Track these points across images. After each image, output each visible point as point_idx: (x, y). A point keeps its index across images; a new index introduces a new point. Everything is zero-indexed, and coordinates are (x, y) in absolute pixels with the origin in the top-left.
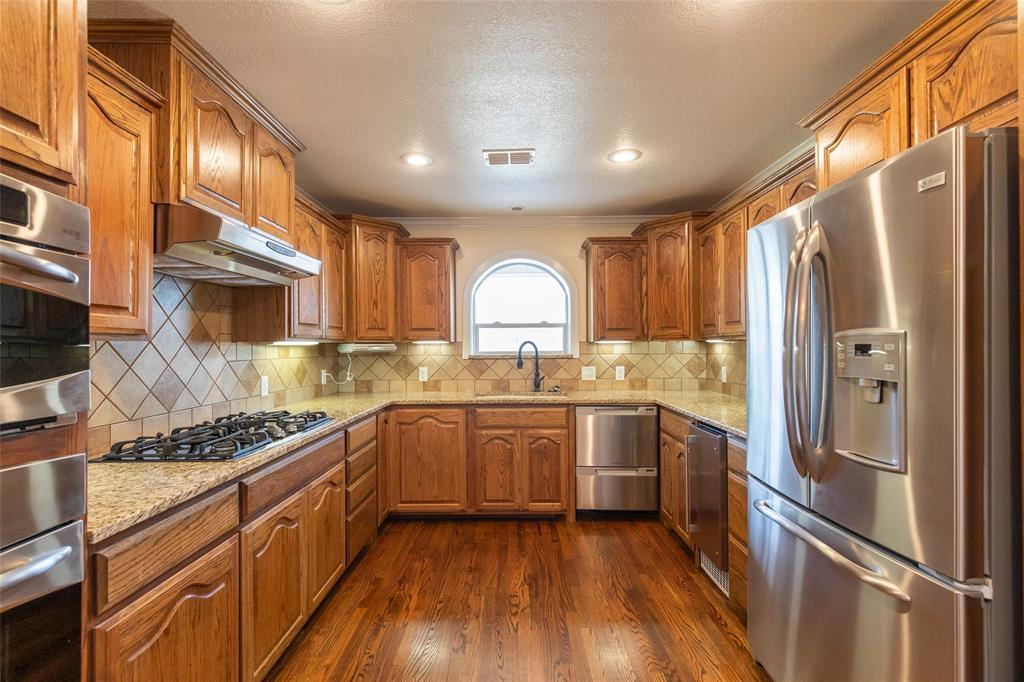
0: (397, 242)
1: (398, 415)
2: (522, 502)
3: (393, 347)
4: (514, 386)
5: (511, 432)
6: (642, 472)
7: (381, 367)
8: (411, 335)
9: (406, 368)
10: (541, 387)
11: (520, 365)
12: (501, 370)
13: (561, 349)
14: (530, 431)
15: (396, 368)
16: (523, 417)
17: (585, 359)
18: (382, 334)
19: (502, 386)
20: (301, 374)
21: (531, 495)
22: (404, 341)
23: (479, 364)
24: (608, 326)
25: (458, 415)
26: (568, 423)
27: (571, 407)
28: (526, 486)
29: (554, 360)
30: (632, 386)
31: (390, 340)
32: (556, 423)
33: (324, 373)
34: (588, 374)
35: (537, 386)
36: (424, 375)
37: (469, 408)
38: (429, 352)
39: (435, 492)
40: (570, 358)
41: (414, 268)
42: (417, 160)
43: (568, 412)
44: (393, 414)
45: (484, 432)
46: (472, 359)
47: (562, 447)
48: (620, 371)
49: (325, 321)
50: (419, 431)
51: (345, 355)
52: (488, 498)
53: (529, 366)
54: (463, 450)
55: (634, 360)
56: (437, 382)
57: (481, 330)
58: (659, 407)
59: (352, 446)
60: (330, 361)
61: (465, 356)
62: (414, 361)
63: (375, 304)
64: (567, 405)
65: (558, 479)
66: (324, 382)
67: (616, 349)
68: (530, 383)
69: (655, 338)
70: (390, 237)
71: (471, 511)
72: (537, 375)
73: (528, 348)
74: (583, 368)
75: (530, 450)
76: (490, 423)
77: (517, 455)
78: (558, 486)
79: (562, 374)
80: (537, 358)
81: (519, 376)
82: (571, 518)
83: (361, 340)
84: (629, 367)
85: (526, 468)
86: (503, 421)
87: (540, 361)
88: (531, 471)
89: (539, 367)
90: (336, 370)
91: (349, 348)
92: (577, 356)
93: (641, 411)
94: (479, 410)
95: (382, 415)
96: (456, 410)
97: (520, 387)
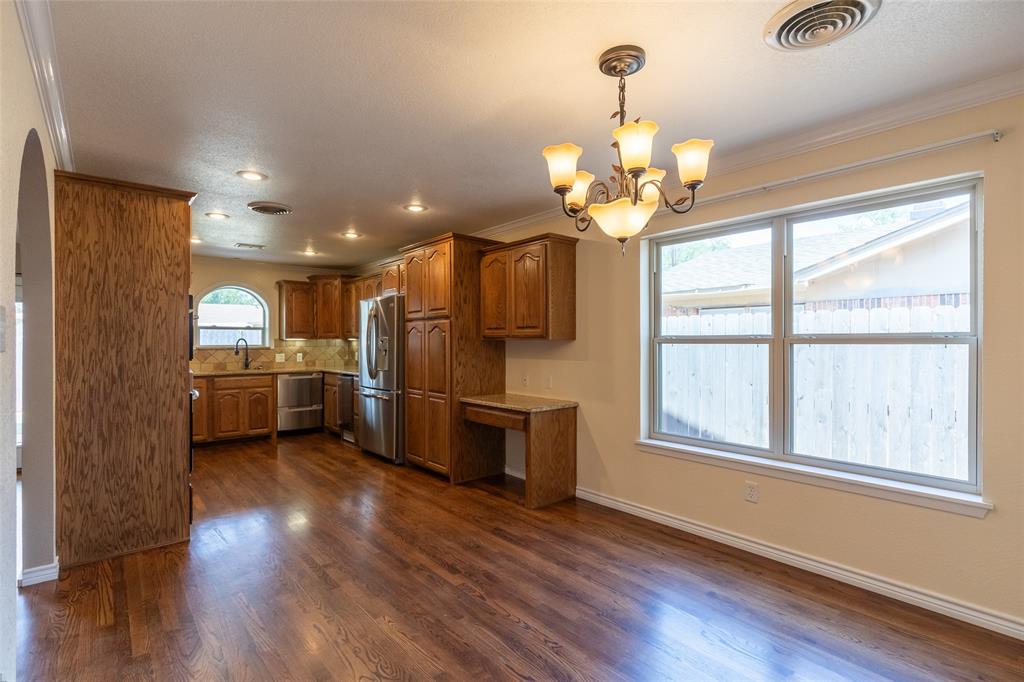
2: (245, 430)
4: (229, 368)
5: (237, 391)
6: (314, 407)
10: (249, 367)
11: (237, 353)
12: (220, 356)
13: (260, 343)
14: (250, 390)
16: (244, 381)
17: (278, 349)
19: (220, 366)
21: (250, 426)
23: (205, 353)
24: (294, 330)
25: (201, 383)
26: (272, 384)
27: (275, 376)
28: (247, 421)
29: (257, 350)
30: (307, 364)
32: (263, 384)
34: (280, 358)
35: (247, 366)
37: (210, 378)
40: (268, 349)
43: (273, 379)
45: (219, 392)
47: (269, 397)
48: (300, 356)
52: (222, 430)
53: (241, 353)
54: (206, 403)
55: (308, 350)
57: (202, 330)
58: (324, 373)
64: (270, 374)
65: (267, 415)
67: (298, 343)
68: (241, 364)
69: (321, 338)
72: (247, 359)
73: (242, 343)
74: (277, 355)
75: (250, 401)
76: (223, 386)
77: (241, 405)
78: (266, 419)
79: (263, 359)
80: (247, 349)
82: (275, 435)
84: (305, 354)
85: (247, 411)
86: (233, 385)
87: (249, 351)
88: (250, 412)
89: (247, 354)
92: (273, 347)
93: (314, 375)
94: (216, 379)
96: (200, 380)
97: (234, 366)
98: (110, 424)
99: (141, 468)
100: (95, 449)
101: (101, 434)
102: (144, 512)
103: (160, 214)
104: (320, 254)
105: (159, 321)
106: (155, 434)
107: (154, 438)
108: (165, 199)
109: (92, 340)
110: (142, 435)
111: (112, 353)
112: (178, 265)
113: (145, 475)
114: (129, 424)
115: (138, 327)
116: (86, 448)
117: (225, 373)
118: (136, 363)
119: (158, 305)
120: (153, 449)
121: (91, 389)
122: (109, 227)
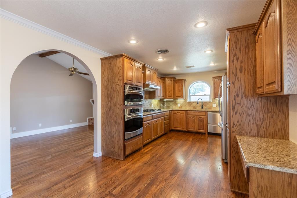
0: (174, 80)
1: (173, 112)
2: (196, 129)
3: (173, 100)
4: (197, 108)
5: (194, 116)
7: (171, 104)
8: (176, 97)
9: (176, 104)
10: (203, 108)
11: (198, 103)
12: (195, 104)
13: (209, 100)
14: (198, 116)
15: (174, 104)
16: (196, 113)
17: (213, 102)
18: (171, 97)
19: (195, 107)
20: (158, 104)
21: (198, 128)
22: (175, 99)
23: (190, 103)
24: (217, 95)
25: (185, 112)
26: (206, 115)
27: (206, 112)
28: (197, 127)
29: (206, 103)
31: (172, 99)
32: (203, 115)
33: (161, 105)
34: (214, 106)
35: (202, 108)
36: (179, 105)
37: (186, 111)
38: (180, 101)
39: (180, 126)
40: (210, 102)
41: (177, 85)
42: (175, 69)
43: (206, 113)
44: (172, 112)
45: (189, 116)
46: (188, 102)
47: (205, 119)
49: (161, 96)
50: (177, 115)
51: (165, 101)
52: (190, 128)
53: (200, 104)
54: (185, 119)
56: (182, 107)
57: (191, 96)
59: (165, 115)
60: (162, 102)
61: (187, 102)
62: (177, 102)
63: (170, 92)
64: (206, 111)
65: (204, 126)
66: (161, 106)
68: (201, 107)
70: (172, 80)
71: (186, 131)
72: (202, 106)
73: (200, 100)
74: (213, 104)
75: (198, 120)
76: (190, 114)
77: (195, 121)
78: (204, 127)
79: (208, 106)
80: (202, 102)
81: (198, 106)
83: (167, 99)
85: (197, 123)
86: (193, 114)
87: (203, 103)
88: (198, 123)
90: (163, 104)
91: (165, 100)
92: (211, 102)
94: (188, 112)
95: (170, 112)
96: (184, 111)
97: (199, 108)
98: (109, 121)
99: (114, 135)
100: (107, 127)
101: (108, 124)
102: (115, 147)
103: (117, 63)
104: (216, 64)
105: (117, 94)
106: (116, 126)
107: (116, 127)
108: (118, 58)
109: (106, 100)
110: (114, 126)
111: (109, 103)
112: (121, 77)
113: (115, 137)
114: (112, 122)
115: (114, 96)
116: (106, 127)
117: (195, 110)
118: (113, 106)
119: (117, 89)
120: (116, 130)
121: (106, 112)
122: (109, 70)
